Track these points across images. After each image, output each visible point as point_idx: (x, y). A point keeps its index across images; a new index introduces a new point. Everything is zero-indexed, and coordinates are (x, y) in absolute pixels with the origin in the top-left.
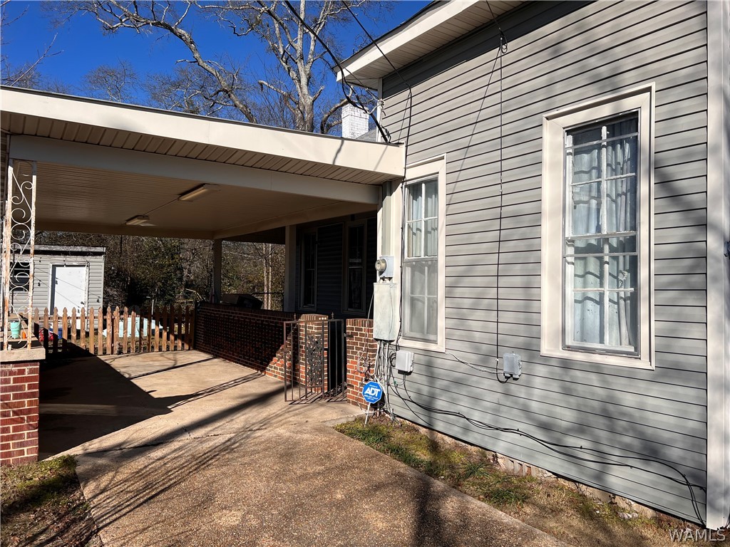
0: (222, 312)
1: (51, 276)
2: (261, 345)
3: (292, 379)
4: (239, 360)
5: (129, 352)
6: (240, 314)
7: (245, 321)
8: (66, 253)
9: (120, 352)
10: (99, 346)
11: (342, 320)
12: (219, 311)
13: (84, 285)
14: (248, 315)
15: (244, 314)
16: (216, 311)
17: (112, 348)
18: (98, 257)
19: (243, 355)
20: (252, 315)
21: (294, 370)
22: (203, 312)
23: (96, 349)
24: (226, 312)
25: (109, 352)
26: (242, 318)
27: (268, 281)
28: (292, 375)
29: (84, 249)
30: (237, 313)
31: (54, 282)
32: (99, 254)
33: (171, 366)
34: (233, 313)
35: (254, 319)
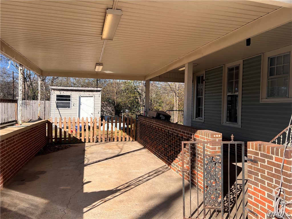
0: (147, 121)
1: (78, 101)
2: (168, 147)
3: (190, 180)
4: (156, 153)
5: (101, 141)
6: (156, 124)
7: (158, 129)
8: (84, 91)
9: (97, 142)
10: (87, 138)
11: (243, 143)
12: (146, 121)
13: (93, 105)
14: (160, 125)
15: (158, 125)
16: (145, 121)
17: (93, 139)
18: (98, 92)
19: (158, 150)
20: (162, 126)
21: (191, 173)
22: (139, 121)
23: (85, 139)
24: (149, 122)
25: (91, 141)
26: (157, 126)
27: (176, 104)
28: (190, 177)
29: (92, 89)
30: (154, 123)
31: (80, 104)
32: (99, 91)
33: (116, 154)
34: (152, 123)
35: (163, 129)
